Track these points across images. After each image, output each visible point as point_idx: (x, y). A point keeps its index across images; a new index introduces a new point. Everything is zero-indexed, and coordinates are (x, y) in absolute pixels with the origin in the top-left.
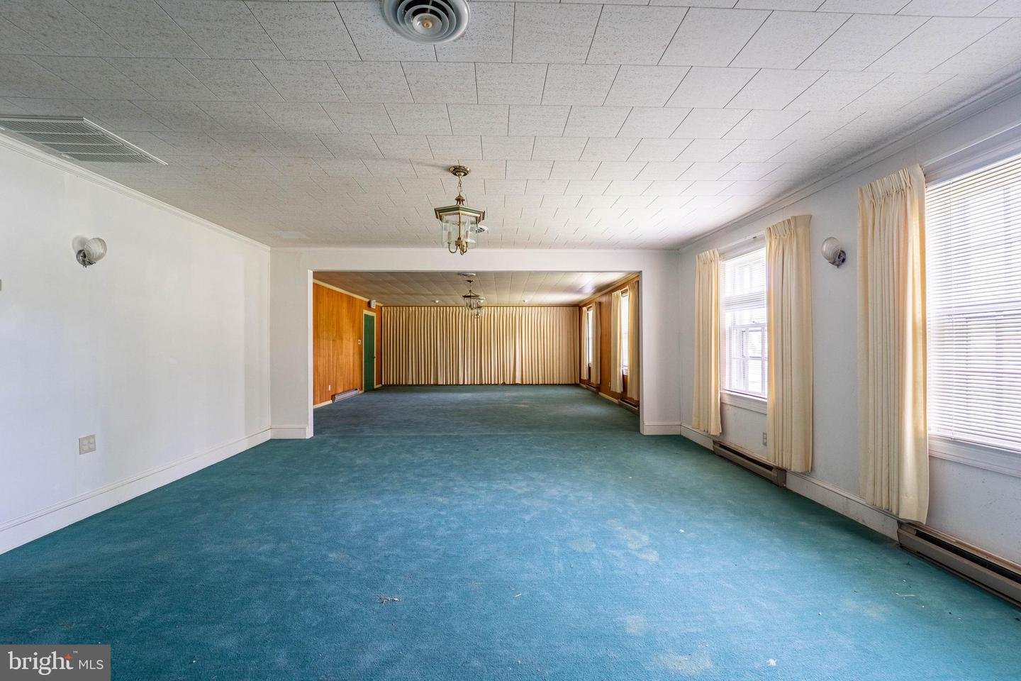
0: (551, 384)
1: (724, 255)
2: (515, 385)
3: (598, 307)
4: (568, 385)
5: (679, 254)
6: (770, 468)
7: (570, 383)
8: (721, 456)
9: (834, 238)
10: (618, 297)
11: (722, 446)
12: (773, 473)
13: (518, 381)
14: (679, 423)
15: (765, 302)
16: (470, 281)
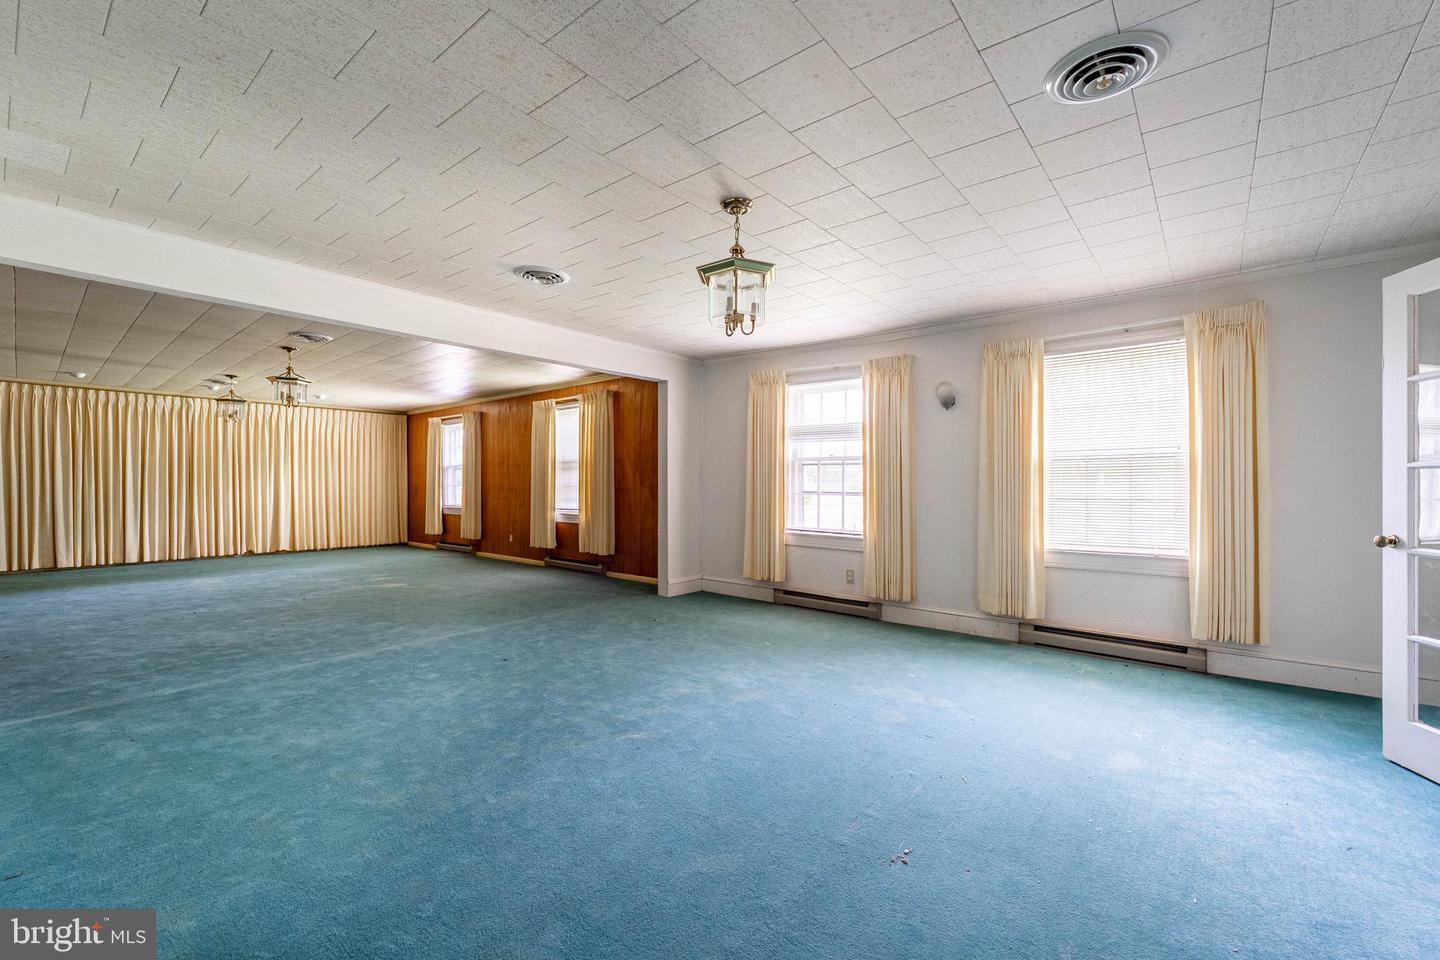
0: (352, 548)
1: (791, 378)
2: (277, 553)
3: (479, 421)
4: (387, 545)
5: (702, 365)
6: (866, 604)
7: (391, 543)
8: (785, 604)
9: (946, 383)
10: (548, 409)
11: (787, 592)
12: (870, 609)
13: (284, 545)
14: (699, 576)
15: (861, 435)
16: (289, 349)
